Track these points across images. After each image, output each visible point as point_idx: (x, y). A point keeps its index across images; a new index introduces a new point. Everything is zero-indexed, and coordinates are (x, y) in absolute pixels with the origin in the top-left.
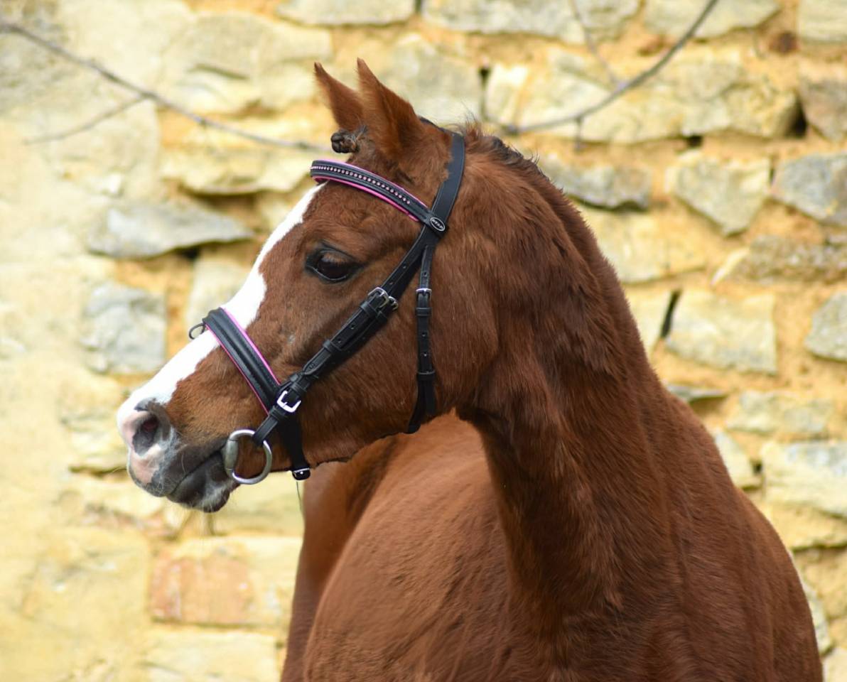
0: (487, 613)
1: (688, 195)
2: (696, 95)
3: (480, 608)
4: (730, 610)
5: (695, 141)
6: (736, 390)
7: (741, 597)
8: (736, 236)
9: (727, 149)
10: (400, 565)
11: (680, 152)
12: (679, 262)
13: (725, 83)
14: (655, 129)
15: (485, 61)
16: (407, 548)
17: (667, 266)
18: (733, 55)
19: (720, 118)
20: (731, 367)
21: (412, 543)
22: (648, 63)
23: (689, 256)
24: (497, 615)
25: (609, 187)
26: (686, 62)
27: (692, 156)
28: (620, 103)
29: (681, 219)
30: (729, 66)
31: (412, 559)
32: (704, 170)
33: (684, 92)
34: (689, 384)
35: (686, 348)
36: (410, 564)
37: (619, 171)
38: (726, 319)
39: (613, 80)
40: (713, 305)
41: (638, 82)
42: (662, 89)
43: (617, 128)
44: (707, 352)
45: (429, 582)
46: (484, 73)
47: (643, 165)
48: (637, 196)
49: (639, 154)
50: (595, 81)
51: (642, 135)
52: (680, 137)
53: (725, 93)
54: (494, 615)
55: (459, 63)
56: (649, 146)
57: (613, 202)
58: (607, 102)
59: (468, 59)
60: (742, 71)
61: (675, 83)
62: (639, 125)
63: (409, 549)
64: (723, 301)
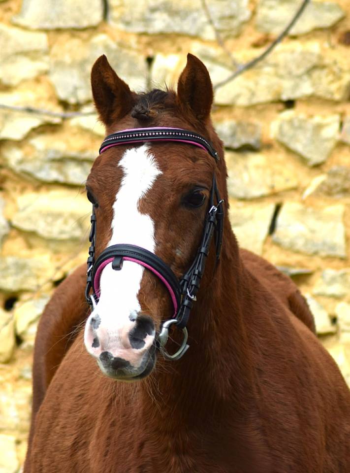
0: (129, 418)
1: (285, 140)
2: (290, 73)
3: (124, 416)
4: (289, 416)
5: (290, 104)
6: (319, 269)
7: (295, 407)
8: (318, 167)
9: (312, 109)
10: (80, 387)
11: (280, 111)
12: (280, 184)
13: (309, 65)
14: (264, 96)
15: (150, 52)
16: (86, 375)
17: (273, 187)
18: (314, 46)
19: (306, 88)
20: (316, 253)
21: (88, 372)
22: (258, 52)
23: (287, 180)
24: (135, 420)
25: (233, 135)
26: (283, 52)
27: (288, 114)
28: (240, 79)
29: (281, 156)
30: (311, 54)
31: (88, 383)
32: (296, 123)
33: (282, 71)
34: (288, 265)
35: (286, 241)
36: (87, 387)
37: (239, 124)
38: (312, 222)
39: (235, 64)
40: (303, 213)
41: (251, 65)
42: (267, 70)
43: (238, 96)
44: (300, 244)
45: (97, 399)
46: (150, 60)
47: (255, 120)
48: (252, 141)
49: (253, 113)
50: (223, 65)
51: (255, 100)
52: (280, 101)
53: (310, 71)
54: (133, 420)
55: (133, 53)
56: (260, 107)
57: (236, 145)
58: (231, 79)
59: (139, 51)
60: (320, 57)
61: (276, 65)
62: (253, 94)
63: (86, 377)
64: (310, 210)
